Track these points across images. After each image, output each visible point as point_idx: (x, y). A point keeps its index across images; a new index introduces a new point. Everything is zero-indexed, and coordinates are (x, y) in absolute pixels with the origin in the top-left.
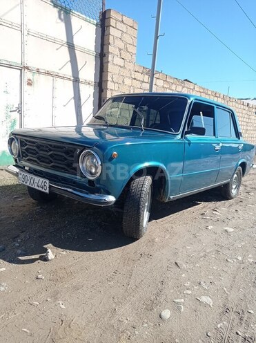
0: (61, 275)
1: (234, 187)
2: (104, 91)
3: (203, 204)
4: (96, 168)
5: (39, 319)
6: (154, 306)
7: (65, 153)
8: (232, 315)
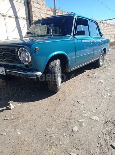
0: (18, 116)
1: (101, 61)
2: (32, 21)
3: (87, 71)
4: (28, 58)
5: (6, 142)
6: (69, 125)
7: (10, 51)
8: (110, 124)
